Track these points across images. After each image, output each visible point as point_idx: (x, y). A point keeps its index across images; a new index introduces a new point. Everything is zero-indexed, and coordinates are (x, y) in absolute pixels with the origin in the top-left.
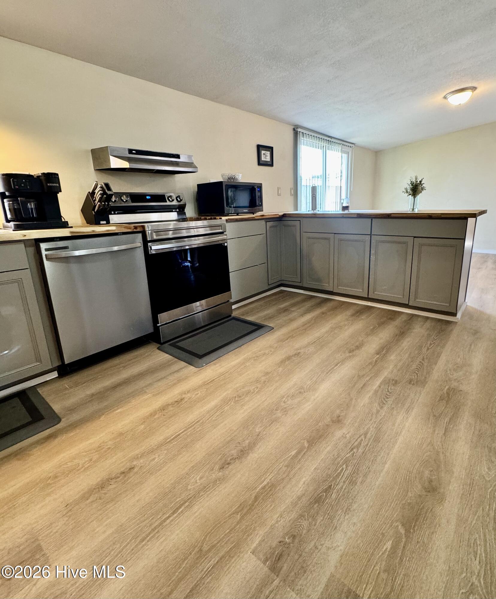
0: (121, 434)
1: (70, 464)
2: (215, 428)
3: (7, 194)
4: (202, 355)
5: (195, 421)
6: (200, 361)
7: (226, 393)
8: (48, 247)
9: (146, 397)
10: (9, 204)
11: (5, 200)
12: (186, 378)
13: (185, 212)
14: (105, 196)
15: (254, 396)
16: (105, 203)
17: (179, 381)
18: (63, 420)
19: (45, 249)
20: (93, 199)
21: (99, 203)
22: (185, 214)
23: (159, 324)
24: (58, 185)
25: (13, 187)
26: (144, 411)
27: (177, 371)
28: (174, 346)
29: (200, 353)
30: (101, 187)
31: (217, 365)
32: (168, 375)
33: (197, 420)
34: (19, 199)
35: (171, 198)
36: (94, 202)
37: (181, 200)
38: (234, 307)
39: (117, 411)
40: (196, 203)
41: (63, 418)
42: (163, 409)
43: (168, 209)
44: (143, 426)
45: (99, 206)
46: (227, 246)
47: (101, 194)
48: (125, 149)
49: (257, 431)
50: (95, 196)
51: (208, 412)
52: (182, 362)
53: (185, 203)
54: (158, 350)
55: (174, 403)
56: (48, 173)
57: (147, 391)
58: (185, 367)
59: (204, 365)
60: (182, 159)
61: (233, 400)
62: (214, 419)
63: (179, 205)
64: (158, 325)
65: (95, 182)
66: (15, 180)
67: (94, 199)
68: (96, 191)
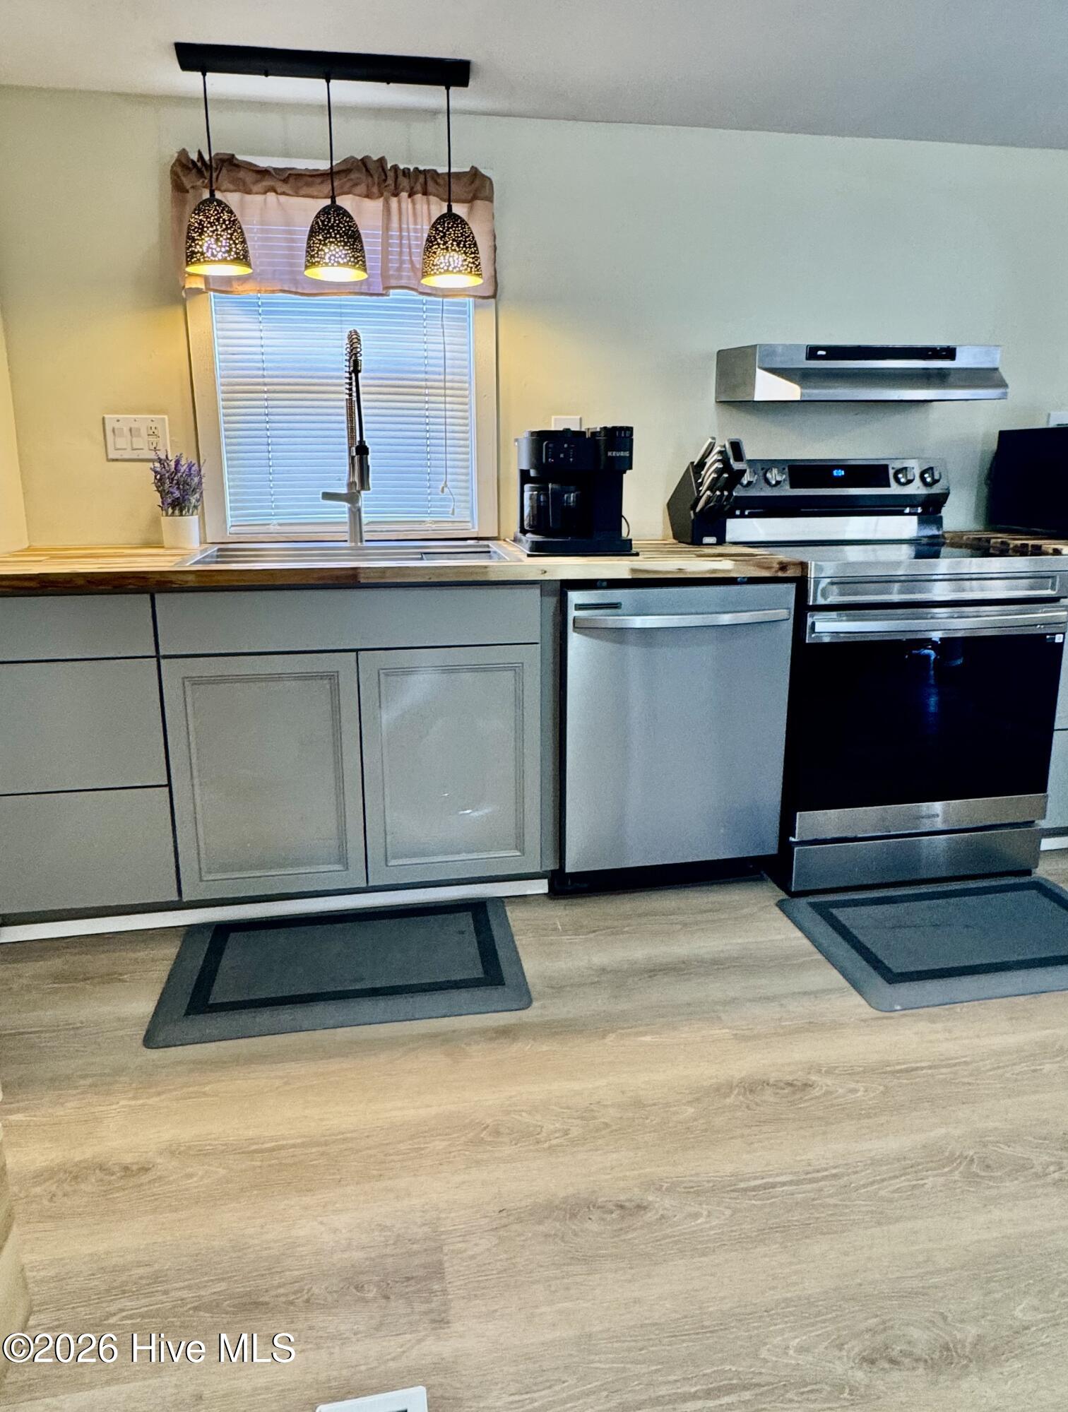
0: (638, 1104)
1: (526, 1118)
2: (879, 1223)
3: (533, 473)
4: (902, 974)
5: (826, 1170)
6: (886, 990)
7: (943, 1131)
8: (580, 602)
9: (717, 1032)
10: (531, 495)
11: (527, 487)
12: (835, 1026)
13: (941, 518)
14: (726, 475)
15: (1040, 1191)
16: (722, 492)
17: (813, 1026)
18: (535, 1004)
19: (576, 605)
20: (696, 481)
21: (708, 493)
22: (939, 522)
23: (794, 837)
24: (627, 454)
25: (544, 460)
26: (707, 1072)
27: (815, 994)
28: (823, 911)
29: (897, 964)
30: (720, 452)
31: (939, 1026)
32: (786, 996)
33: (834, 1171)
34: (550, 486)
35: (906, 476)
36: (698, 488)
37: (935, 482)
38: (1047, 844)
39: (643, 1039)
40: (985, 490)
41: (537, 1000)
42: (752, 1087)
43: (892, 507)
44: (691, 1110)
45: (709, 500)
46: (1061, 645)
47: (717, 471)
48: (798, 347)
49: (1018, 1313)
50: (703, 473)
51: (874, 1162)
52: (835, 971)
53: (948, 489)
54: (777, 909)
55: (782, 1084)
56: (613, 427)
57: (724, 1016)
58: (840, 990)
59: (898, 1008)
60: (962, 361)
61: (961, 1168)
62: (882, 1193)
63: (929, 496)
64: (792, 839)
65: (710, 440)
66: (551, 445)
67: (700, 481)
68: (709, 461)
